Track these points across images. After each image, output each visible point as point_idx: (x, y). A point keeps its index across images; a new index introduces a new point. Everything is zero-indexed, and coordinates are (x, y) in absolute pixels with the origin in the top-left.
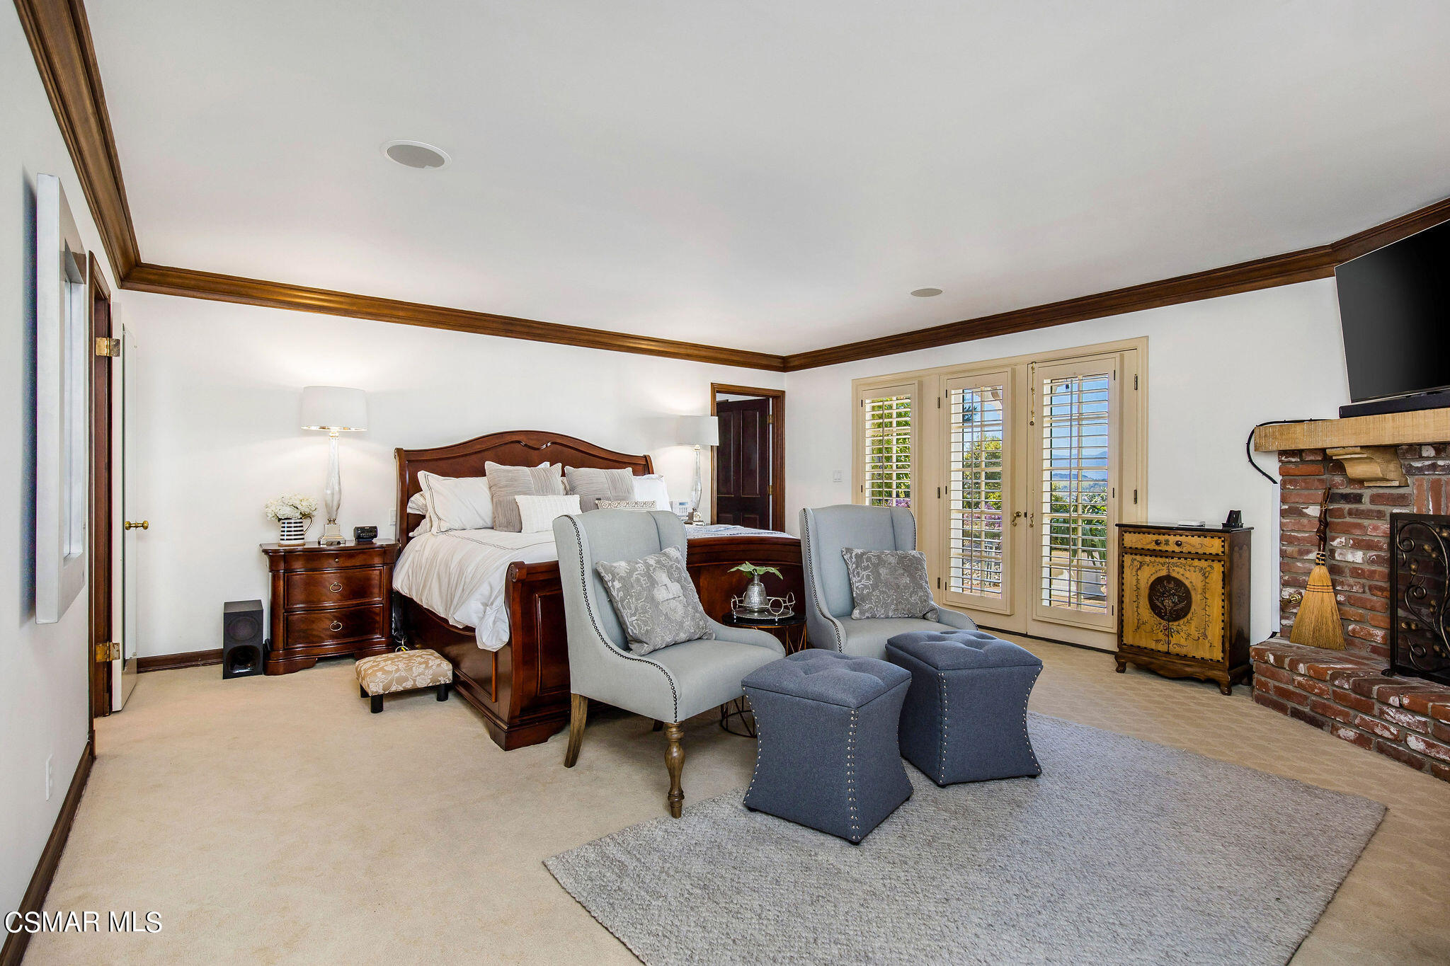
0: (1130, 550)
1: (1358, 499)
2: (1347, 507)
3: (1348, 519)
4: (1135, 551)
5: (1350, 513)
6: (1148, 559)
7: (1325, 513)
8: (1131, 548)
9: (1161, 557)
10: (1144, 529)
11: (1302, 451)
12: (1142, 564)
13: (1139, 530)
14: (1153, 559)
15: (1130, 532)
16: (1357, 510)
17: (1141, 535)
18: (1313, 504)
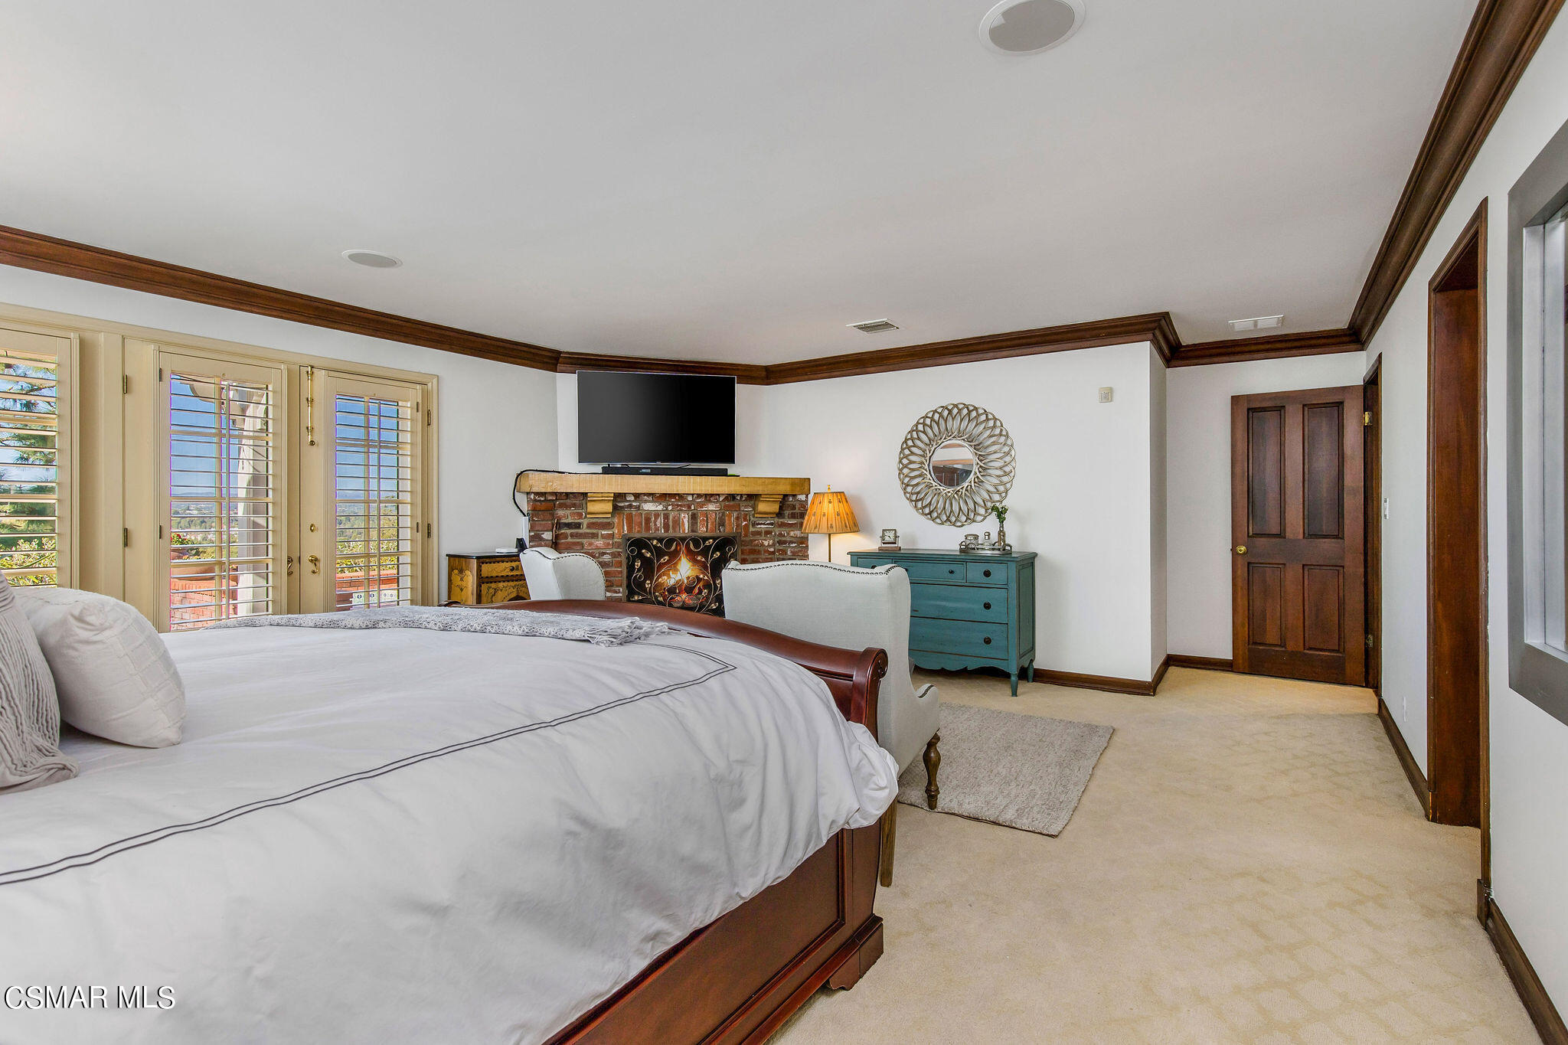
0: (486, 580)
1: (578, 526)
2: (569, 531)
3: (569, 540)
4: (491, 580)
5: (572, 535)
6: (501, 585)
7: (557, 537)
8: (487, 577)
9: (513, 581)
10: (498, 559)
11: (546, 493)
12: (496, 590)
13: (494, 560)
14: (505, 584)
15: (487, 563)
16: (577, 533)
17: (497, 564)
18: (547, 531)
